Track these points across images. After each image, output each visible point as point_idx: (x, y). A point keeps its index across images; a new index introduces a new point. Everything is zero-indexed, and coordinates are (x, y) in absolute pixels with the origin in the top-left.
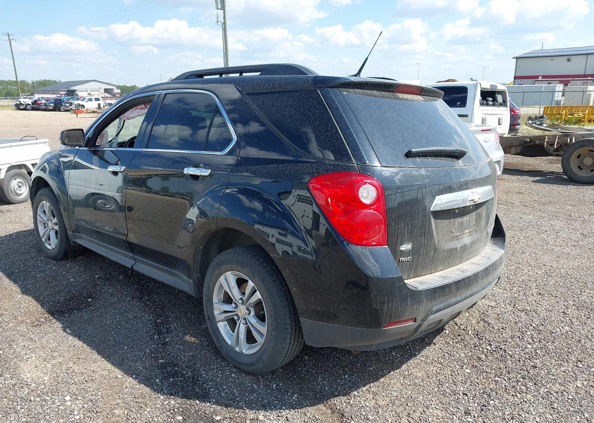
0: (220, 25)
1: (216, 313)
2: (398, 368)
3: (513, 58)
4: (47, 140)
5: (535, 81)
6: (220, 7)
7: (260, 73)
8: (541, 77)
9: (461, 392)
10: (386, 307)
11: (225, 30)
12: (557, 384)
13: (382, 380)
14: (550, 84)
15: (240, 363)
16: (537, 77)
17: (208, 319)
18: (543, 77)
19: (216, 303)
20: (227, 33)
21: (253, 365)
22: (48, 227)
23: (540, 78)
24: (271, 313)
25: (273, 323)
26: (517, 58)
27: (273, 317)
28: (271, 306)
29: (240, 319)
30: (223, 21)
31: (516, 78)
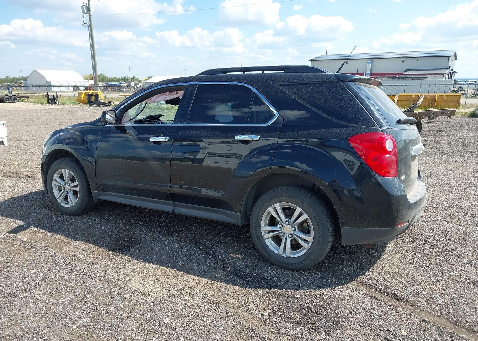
0: (87, 27)
1: (263, 233)
2: (380, 258)
4: (5, 122)
6: (85, 11)
7: (284, 71)
9: (425, 266)
10: (400, 213)
11: (91, 31)
12: (469, 256)
13: (376, 265)
15: (288, 264)
17: (257, 238)
19: (263, 226)
20: (93, 34)
21: (302, 263)
22: (64, 189)
24: (319, 226)
25: (320, 233)
26: (312, 60)
27: (321, 228)
28: (319, 222)
29: (286, 234)
30: (89, 23)
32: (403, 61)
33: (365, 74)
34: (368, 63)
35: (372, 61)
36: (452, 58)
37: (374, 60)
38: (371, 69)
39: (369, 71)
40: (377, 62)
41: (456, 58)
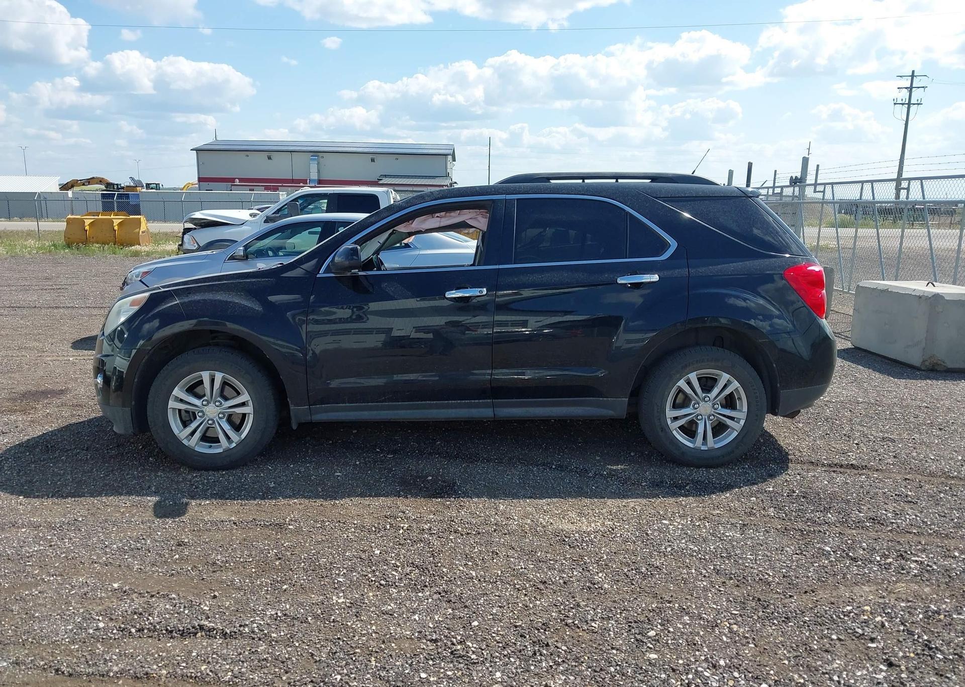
1: (669, 421)
3: (191, 150)
5: (232, 185)
7: (650, 180)
8: (237, 180)
14: (253, 190)
16: (232, 180)
18: (241, 180)
19: (669, 411)
22: (204, 416)
23: (237, 182)
24: (757, 395)
25: (758, 404)
26: (198, 150)
27: (759, 398)
28: (757, 389)
29: (704, 417)
31: (201, 180)
32: (373, 160)
33: (308, 181)
34: (311, 159)
35: (318, 156)
36: (450, 158)
37: (321, 155)
38: (319, 171)
39: (314, 176)
40: (328, 160)
41: (454, 160)
